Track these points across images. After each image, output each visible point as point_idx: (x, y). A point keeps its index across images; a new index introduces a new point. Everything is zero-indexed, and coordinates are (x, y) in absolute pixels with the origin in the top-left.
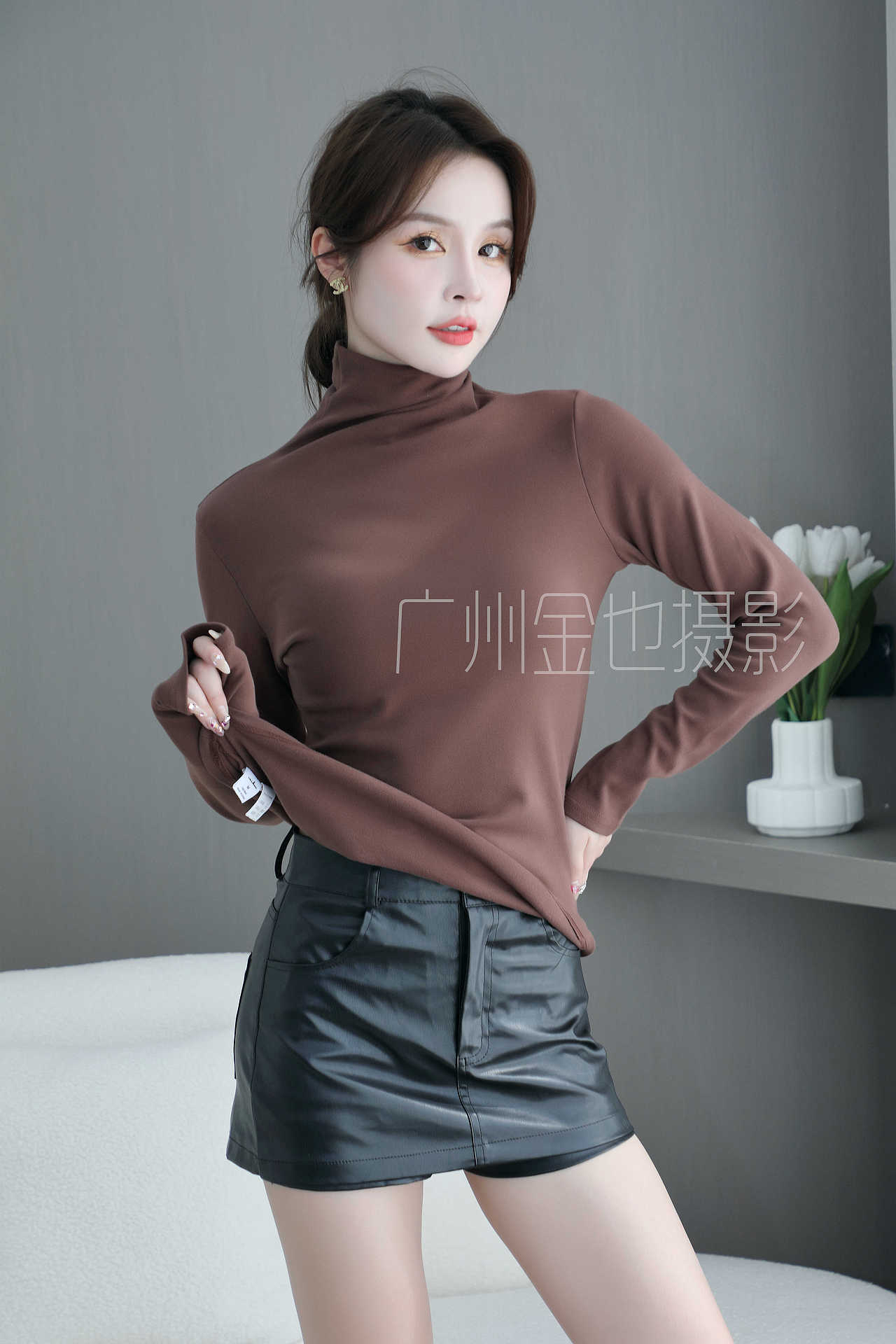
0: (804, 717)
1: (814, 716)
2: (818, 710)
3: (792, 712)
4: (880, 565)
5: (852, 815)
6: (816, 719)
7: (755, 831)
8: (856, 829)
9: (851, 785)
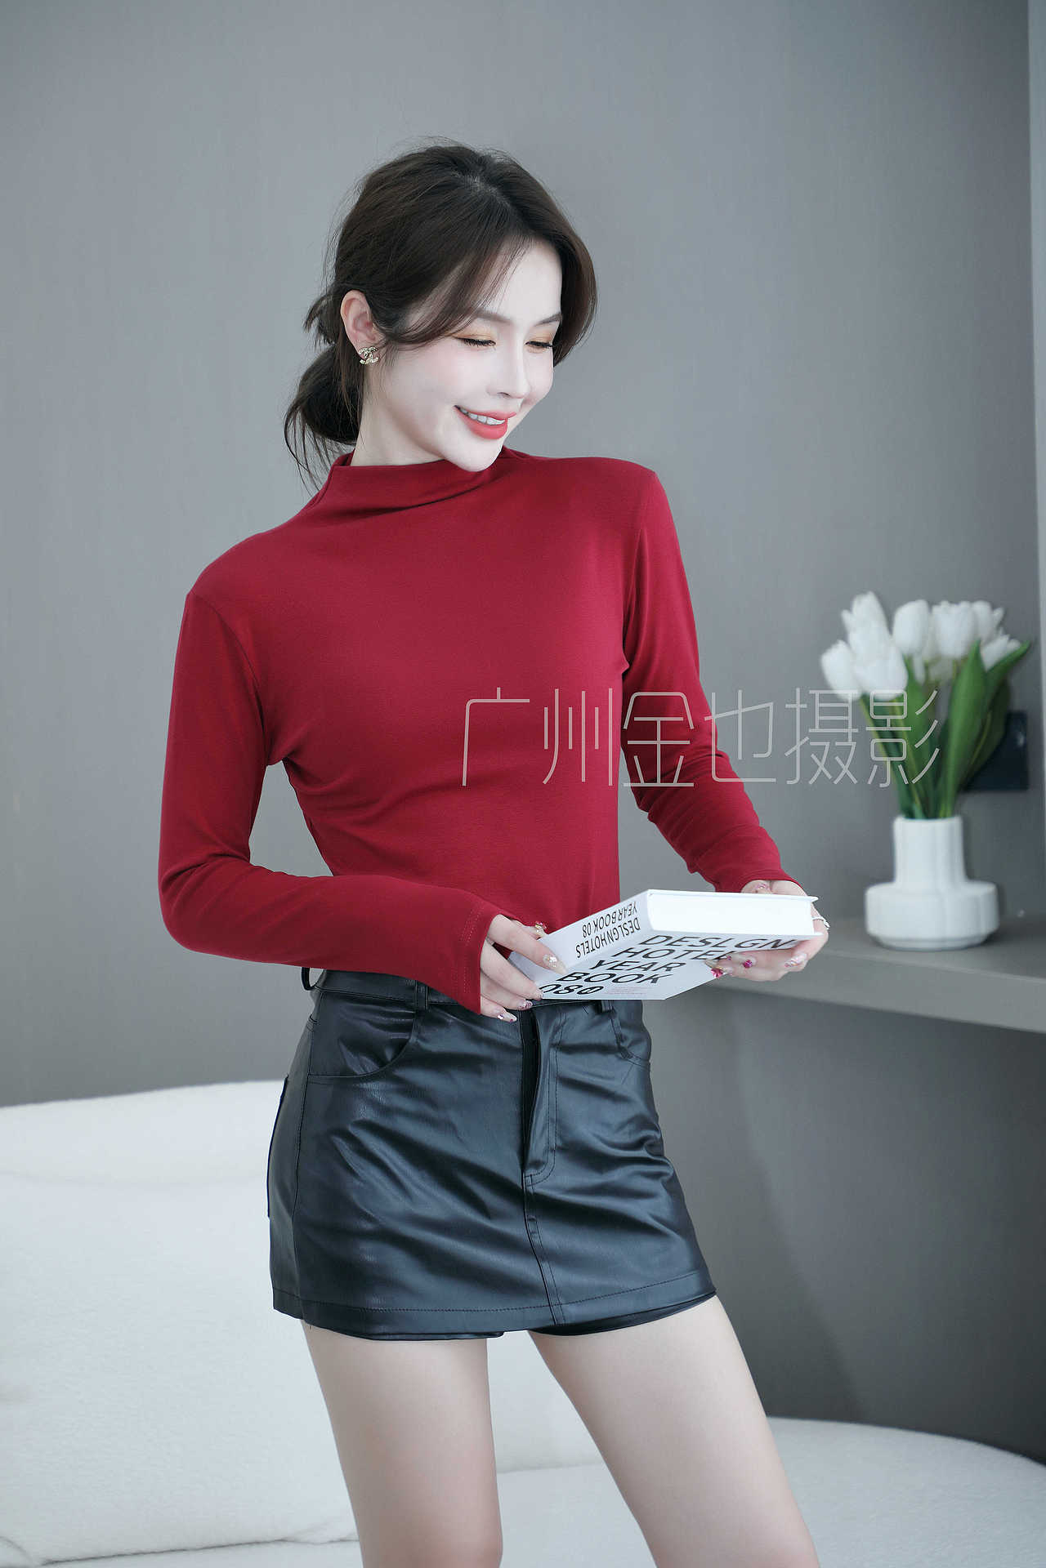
0: (930, 813)
1: (942, 813)
2: (946, 807)
3: (917, 808)
4: (1014, 646)
5: (986, 925)
6: (945, 817)
7: (876, 942)
8: (991, 940)
9: (983, 891)
